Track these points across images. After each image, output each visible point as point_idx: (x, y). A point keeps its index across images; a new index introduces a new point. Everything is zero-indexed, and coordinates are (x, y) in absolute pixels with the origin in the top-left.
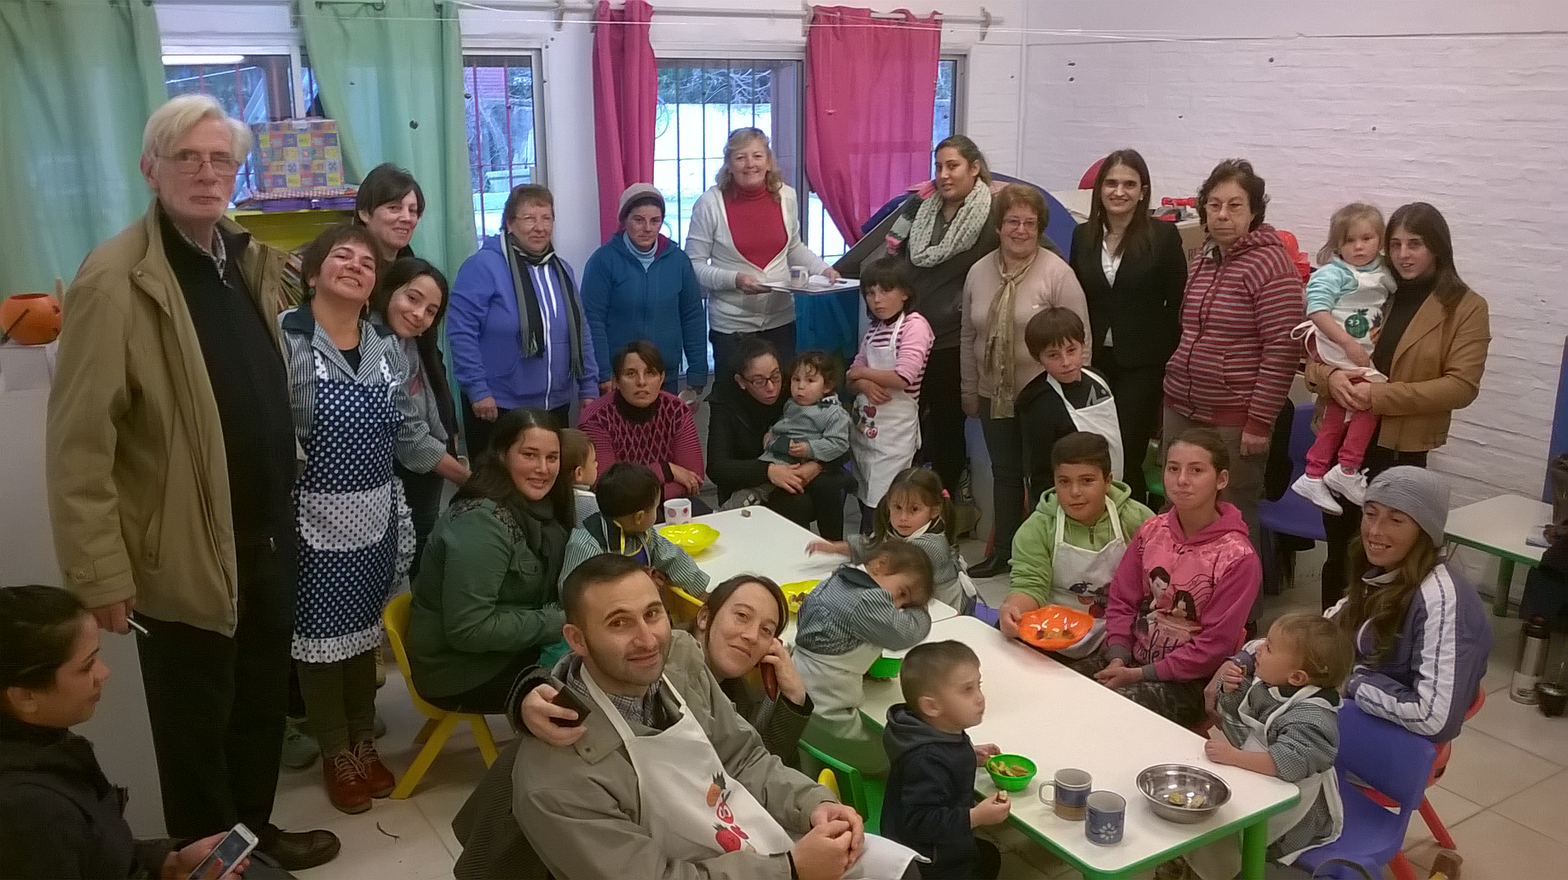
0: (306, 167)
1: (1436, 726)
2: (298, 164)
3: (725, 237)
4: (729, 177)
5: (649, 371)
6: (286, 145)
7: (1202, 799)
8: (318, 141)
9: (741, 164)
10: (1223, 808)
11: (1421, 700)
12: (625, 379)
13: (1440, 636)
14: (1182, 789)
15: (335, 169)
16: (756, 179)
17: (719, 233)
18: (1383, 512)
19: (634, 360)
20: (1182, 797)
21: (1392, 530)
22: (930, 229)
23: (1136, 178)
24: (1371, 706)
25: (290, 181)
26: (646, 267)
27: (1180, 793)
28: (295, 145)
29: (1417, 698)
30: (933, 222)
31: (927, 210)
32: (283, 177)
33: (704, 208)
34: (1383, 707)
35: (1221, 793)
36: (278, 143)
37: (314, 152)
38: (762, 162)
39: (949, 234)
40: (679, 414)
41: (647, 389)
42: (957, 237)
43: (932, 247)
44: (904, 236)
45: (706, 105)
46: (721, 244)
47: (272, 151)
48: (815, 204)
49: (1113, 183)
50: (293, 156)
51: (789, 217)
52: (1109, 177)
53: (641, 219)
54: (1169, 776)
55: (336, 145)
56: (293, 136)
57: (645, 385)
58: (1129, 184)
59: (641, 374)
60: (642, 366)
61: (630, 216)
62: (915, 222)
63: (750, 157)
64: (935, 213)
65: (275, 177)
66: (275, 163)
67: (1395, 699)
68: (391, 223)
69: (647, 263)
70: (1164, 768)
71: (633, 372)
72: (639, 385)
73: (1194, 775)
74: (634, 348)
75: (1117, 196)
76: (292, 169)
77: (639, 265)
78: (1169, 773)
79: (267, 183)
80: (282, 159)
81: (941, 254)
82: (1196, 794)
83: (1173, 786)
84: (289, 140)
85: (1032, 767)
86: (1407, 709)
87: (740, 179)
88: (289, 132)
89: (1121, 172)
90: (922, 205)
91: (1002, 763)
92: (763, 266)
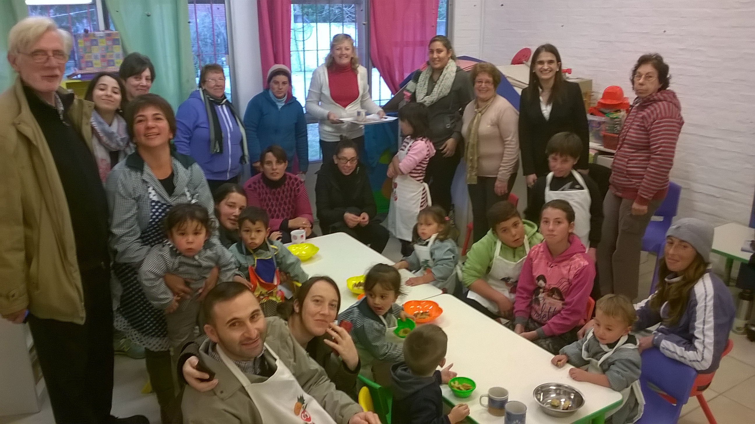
0: (103, 56)
1: (706, 365)
2: (99, 55)
3: (327, 92)
4: (332, 59)
5: (278, 162)
6: (92, 45)
7: (570, 404)
8: (110, 43)
9: (338, 52)
10: (581, 409)
11: (698, 350)
12: (266, 166)
13: (705, 314)
14: (558, 397)
15: (119, 57)
16: (345, 61)
17: (323, 89)
18: (676, 243)
19: (270, 156)
20: (558, 401)
21: (682, 252)
22: (426, 87)
23: (554, 58)
24: (669, 353)
25: (96, 64)
26: (280, 107)
27: (557, 399)
28: (97, 45)
29: (695, 349)
30: (427, 82)
31: (424, 78)
32: (91, 62)
33: (317, 75)
34: (677, 354)
35: (579, 401)
36: (88, 44)
37: (107, 48)
38: (349, 52)
39: (435, 89)
40: (298, 185)
41: (277, 171)
42: (439, 90)
43: (427, 97)
44: (413, 91)
45: (331, 23)
46: (324, 94)
47: (85, 48)
48: (375, 73)
49: (542, 63)
50: (96, 51)
51: (361, 81)
52: (538, 60)
53: (277, 83)
54: (551, 389)
55: (119, 44)
56: (95, 40)
57: (276, 169)
58: (550, 62)
59: (274, 163)
60: (274, 159)
61: (272, 81)
62: (419, 84)
63: (343, 49)
64: (428, 78)
65: (87, 62)
66: (87, 55)
67: (683, 349)
68: (136, 86)
69: (280, 105)
70: (548, 385)
71: (270, 163)
72: (273, 170)
73: (565, 389)
74: (270, 150)
75: (544, 69)
76: (96, 58)
77: (276, 106)
78: (551, 387)
79: (83, 65)
80: (91, 52)
81: (432, 100)
82: (566, 400)
83: (553, 395)
84: (94, 42)
85: (473, 384)
86: (690, 355)
87: (338, 60)
88: (93, 38)
89: (545, 56)
90: (421, 75)
91: (457, 382)
92: (345, 106)
